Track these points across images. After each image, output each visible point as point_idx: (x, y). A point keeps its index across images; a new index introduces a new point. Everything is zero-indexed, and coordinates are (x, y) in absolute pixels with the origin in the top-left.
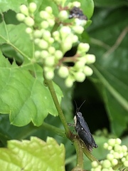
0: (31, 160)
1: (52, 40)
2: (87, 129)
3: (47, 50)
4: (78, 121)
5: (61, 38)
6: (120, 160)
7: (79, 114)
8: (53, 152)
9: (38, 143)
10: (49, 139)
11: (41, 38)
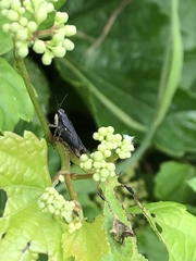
0: (6, 160)
1: (22, 10)
2: (72, 129)
3: (18, 21)
4: (60, 120)
5: (33, 7)
6: (114, 151)
7: (61, 112)
8: (32, 149)
9: (14, 138)
10: (26, 133)
11: (10, 8)
